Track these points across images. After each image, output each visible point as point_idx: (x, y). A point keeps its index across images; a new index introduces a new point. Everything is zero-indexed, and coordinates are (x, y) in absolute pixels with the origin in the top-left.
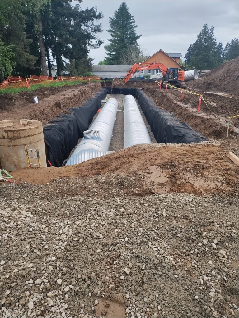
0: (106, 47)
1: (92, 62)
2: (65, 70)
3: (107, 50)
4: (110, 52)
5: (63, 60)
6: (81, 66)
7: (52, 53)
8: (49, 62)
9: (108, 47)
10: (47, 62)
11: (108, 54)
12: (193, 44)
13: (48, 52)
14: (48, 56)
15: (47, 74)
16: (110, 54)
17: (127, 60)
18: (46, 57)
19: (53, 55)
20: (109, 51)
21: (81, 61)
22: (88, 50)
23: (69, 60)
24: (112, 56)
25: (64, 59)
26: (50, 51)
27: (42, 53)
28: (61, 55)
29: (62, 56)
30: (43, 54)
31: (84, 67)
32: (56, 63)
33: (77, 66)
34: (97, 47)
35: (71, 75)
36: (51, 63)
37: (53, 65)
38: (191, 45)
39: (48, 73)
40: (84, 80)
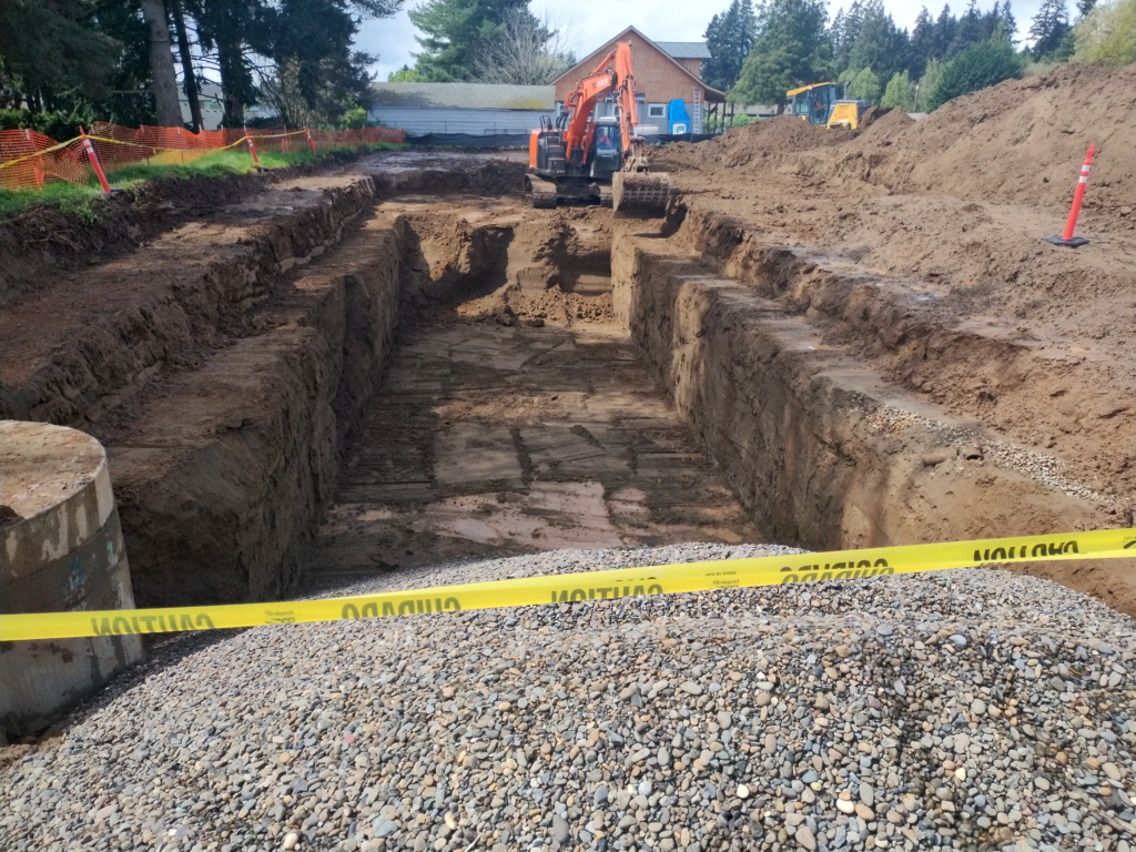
0: (414, 16)
1: (370, 70)
2: (256, 103)
3: (421, 28)
4: (431, 36)
5: (246, 62)
6: (326, 88)
7: (198, 31)
8: (188, 69)
9: (427, 15)
10: (179, 68)
11: (423, 43)
12: (723, 15)
13: (181, 27)
14: (184, 45)
15: (180, 118)
16: (433, 45)
17: (501, 65)
18: (175, 49)
19: (205, 41)
20: (430, 30)
21: (325, 64)
22: (354, 18)
23: (272, 61)
24: (439, 49)
25: (251, 56)
26: (190, 23)
27: (155, 29)
28: (240, 42)
29: (242, 46)
30: (159, 33)
31: (335, 89)
32: (219, 73)
33: (308, 84)
34: (389, 13)
35: (285, 122)
36: (195, 72)
37: (206, 81)
38: (716, 18)
39: (187, 116)
40: (339, 144)
